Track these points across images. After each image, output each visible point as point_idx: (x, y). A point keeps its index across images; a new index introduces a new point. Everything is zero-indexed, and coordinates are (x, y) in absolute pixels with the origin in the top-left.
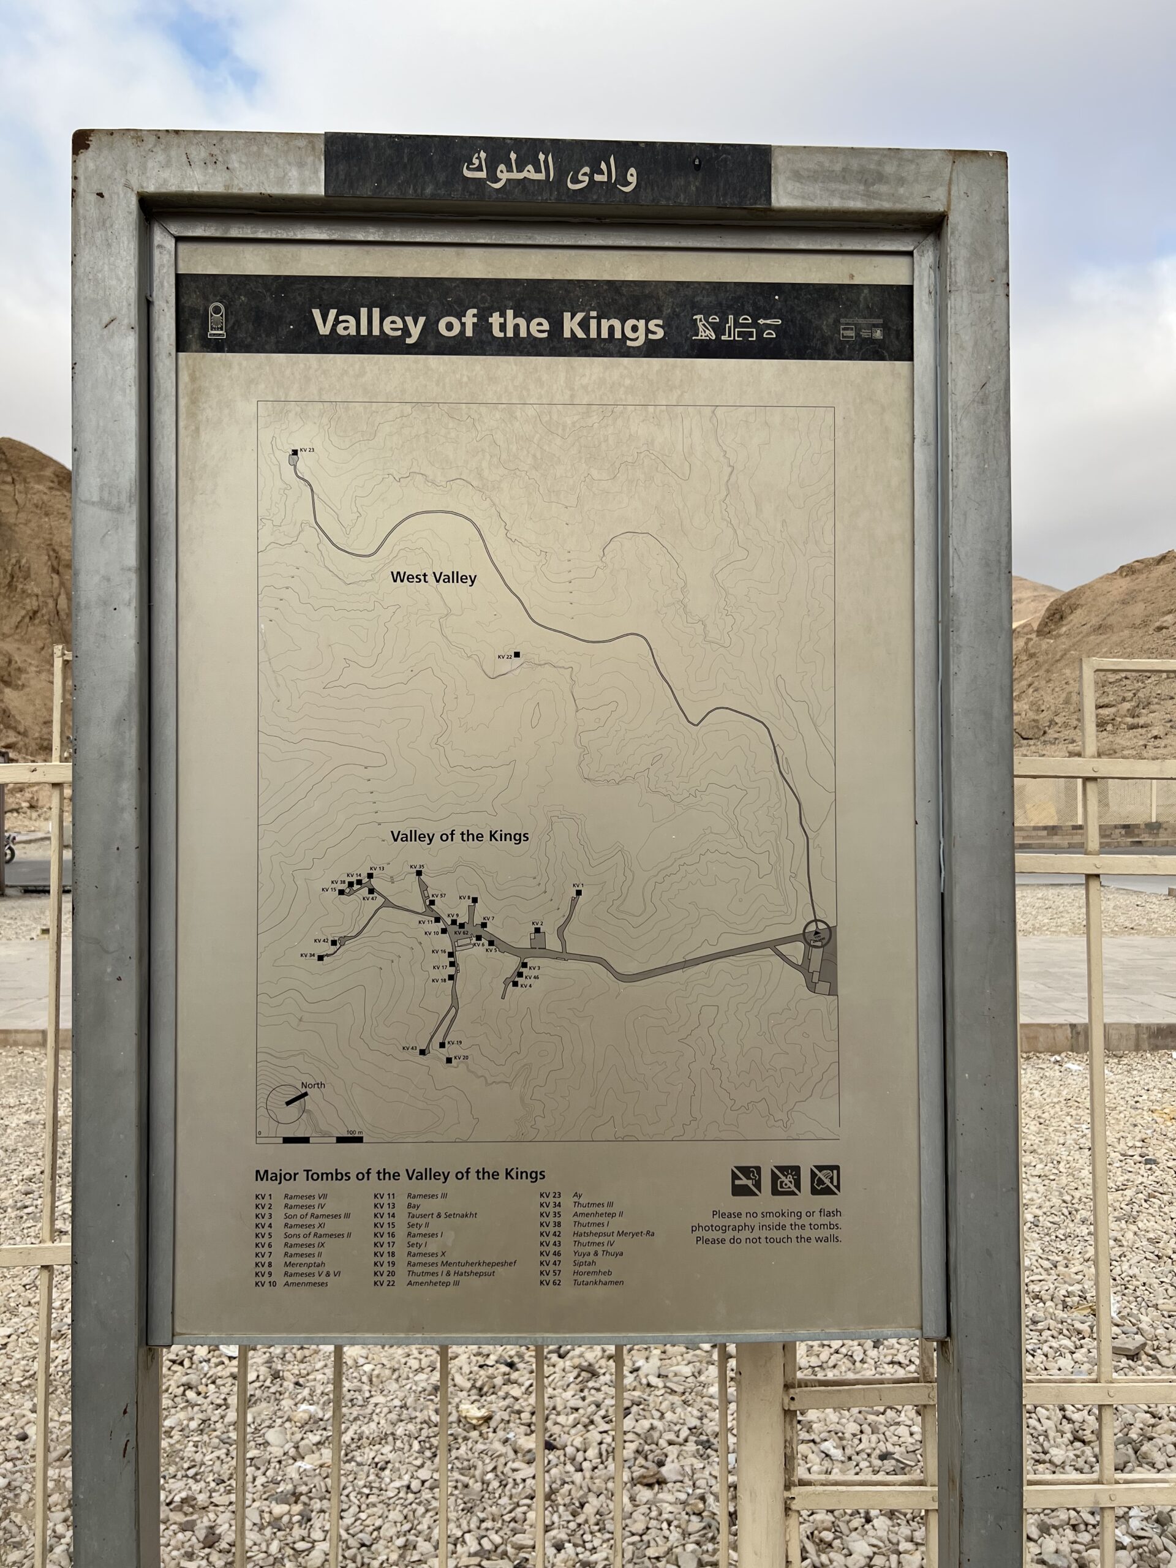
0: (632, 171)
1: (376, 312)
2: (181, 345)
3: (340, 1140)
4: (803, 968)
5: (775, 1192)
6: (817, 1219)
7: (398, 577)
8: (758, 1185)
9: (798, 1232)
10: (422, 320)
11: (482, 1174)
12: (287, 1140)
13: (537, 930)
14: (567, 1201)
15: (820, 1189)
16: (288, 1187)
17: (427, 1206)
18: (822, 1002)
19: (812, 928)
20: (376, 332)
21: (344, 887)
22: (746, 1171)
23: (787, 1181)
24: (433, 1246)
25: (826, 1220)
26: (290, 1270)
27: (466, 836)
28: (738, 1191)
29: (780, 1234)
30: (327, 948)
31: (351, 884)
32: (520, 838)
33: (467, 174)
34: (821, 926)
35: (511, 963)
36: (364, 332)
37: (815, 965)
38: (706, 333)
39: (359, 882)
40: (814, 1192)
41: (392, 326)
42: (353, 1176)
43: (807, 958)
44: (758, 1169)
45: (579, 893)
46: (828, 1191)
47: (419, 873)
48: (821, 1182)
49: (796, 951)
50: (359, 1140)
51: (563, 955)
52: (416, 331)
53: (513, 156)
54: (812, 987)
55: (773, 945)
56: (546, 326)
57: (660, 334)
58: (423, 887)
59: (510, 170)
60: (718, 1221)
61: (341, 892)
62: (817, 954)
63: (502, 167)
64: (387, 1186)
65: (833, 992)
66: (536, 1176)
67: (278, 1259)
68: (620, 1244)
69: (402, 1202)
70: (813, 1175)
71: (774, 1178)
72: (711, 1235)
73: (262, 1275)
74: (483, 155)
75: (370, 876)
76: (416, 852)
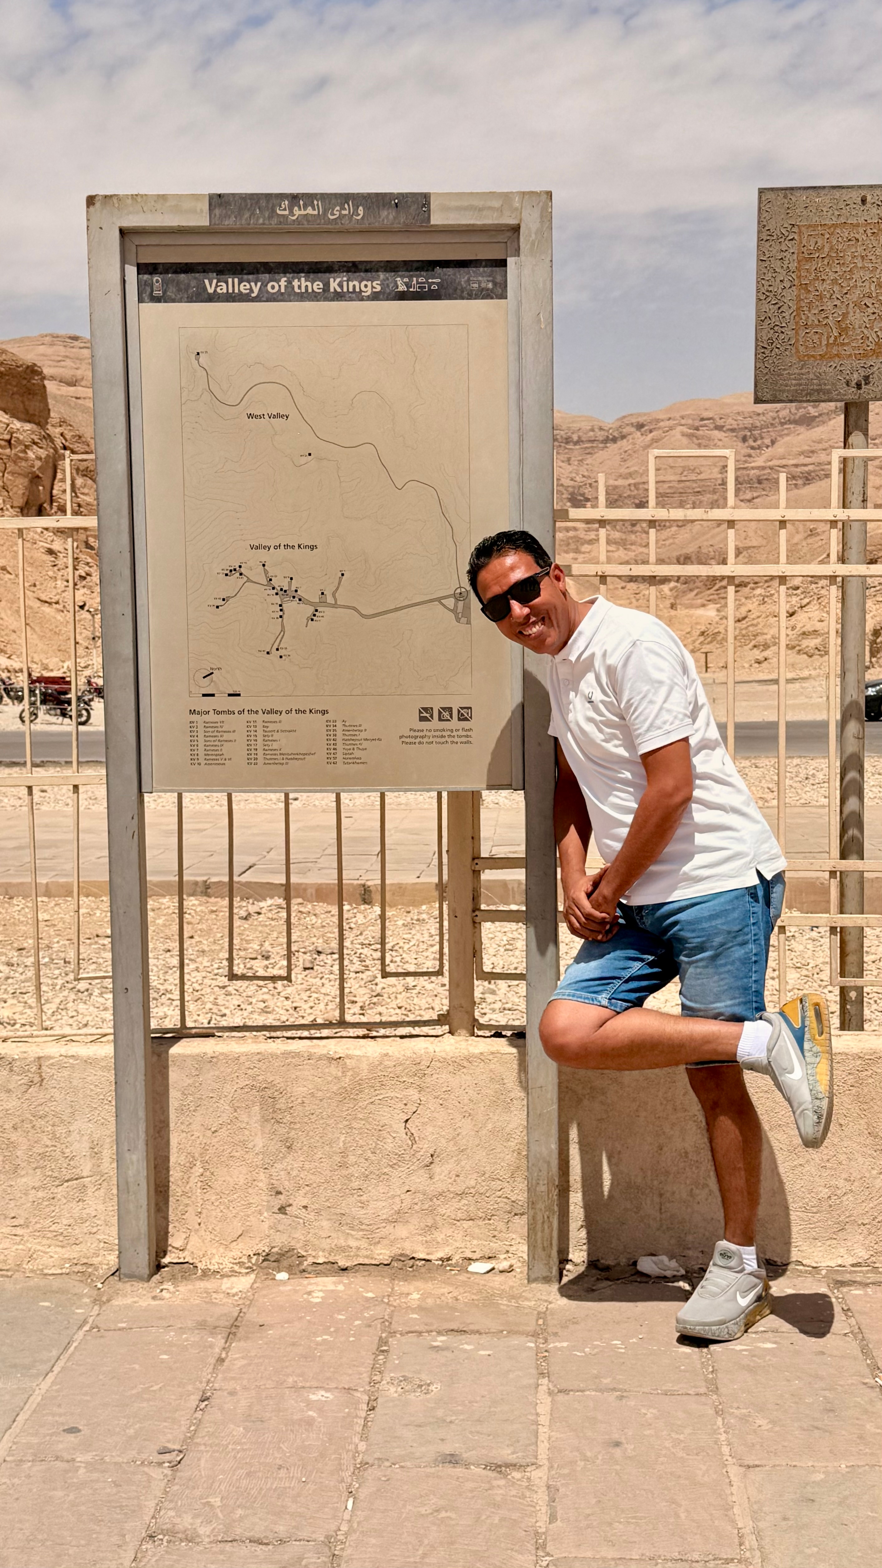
0: (361, 208)
1: (236, 280)
2: (140, 300)
3: (230, 695)
4: (454, 611)
5: (440, 720)
6: (461, 733)
7: (250, 416)
8: (432, 716)
9: (452, 739)
10: (259, 284)
11: (298, 711)
12: (204, 695)
13: (323, 593)
14: (339, 725)
15: (462, 718)
16: (206, 718)
17: (272, 727)
18: (463, 627)
19: (458, 591)
20: (236, 291)
21: (228, 572)
22: (426, 709)
23: (446, 715)
24: (275, 746)
25: (465, 733)
26: (207, 757)
27: (287, 546)
28: (422, 719)
29: (443, 740)
30: (221, 603)
31: (231, 571)
32: (313, 548)
33: (279, 212)
34: (463, 590)
35: (311, 610)
36: (230, 291)
37: (460, 609)
38: (402, 288)
39: (235, 570)
40: (459, 719)
41: (244, 288)
42: (236, 712)
43: (456, 606)
44: (432, 708)
45: (343, 575)
46: (466, 719)
47: (264, 565)
48: (462, 715)
49: (450, 603)
50: (239, 695)
51: (335, 606)
52: (256, 291)
53: (301, 203)
54: (458, 620)
55: (439, 600)
56: (321, 286)
57: (378, 288)
58: (266, 572)
59: (300, 209)
60: (412, 734)
61: (227, 575)
62: (461, 604)
63: (296, 208)
64: (253, 717)
65: (469, 622)
66: (324, 712)
67: (201, 752)
68: (365, 744)
69: (260, 725)
70: (459, 711)
71: (440, 713)
72: (408, 740)
73: (194, 759)
74: (287, 202)
75: (240, 567)
76: (262, 555)
